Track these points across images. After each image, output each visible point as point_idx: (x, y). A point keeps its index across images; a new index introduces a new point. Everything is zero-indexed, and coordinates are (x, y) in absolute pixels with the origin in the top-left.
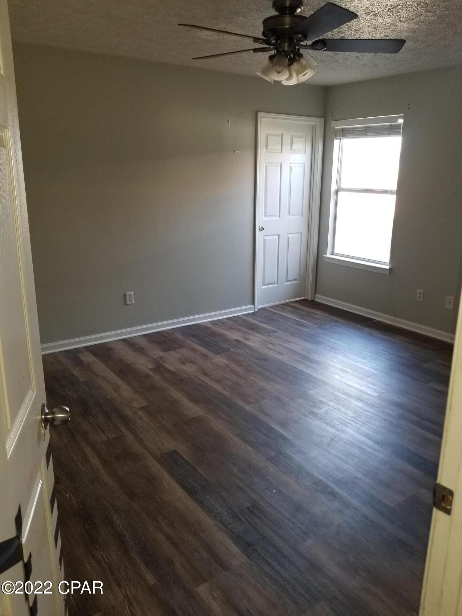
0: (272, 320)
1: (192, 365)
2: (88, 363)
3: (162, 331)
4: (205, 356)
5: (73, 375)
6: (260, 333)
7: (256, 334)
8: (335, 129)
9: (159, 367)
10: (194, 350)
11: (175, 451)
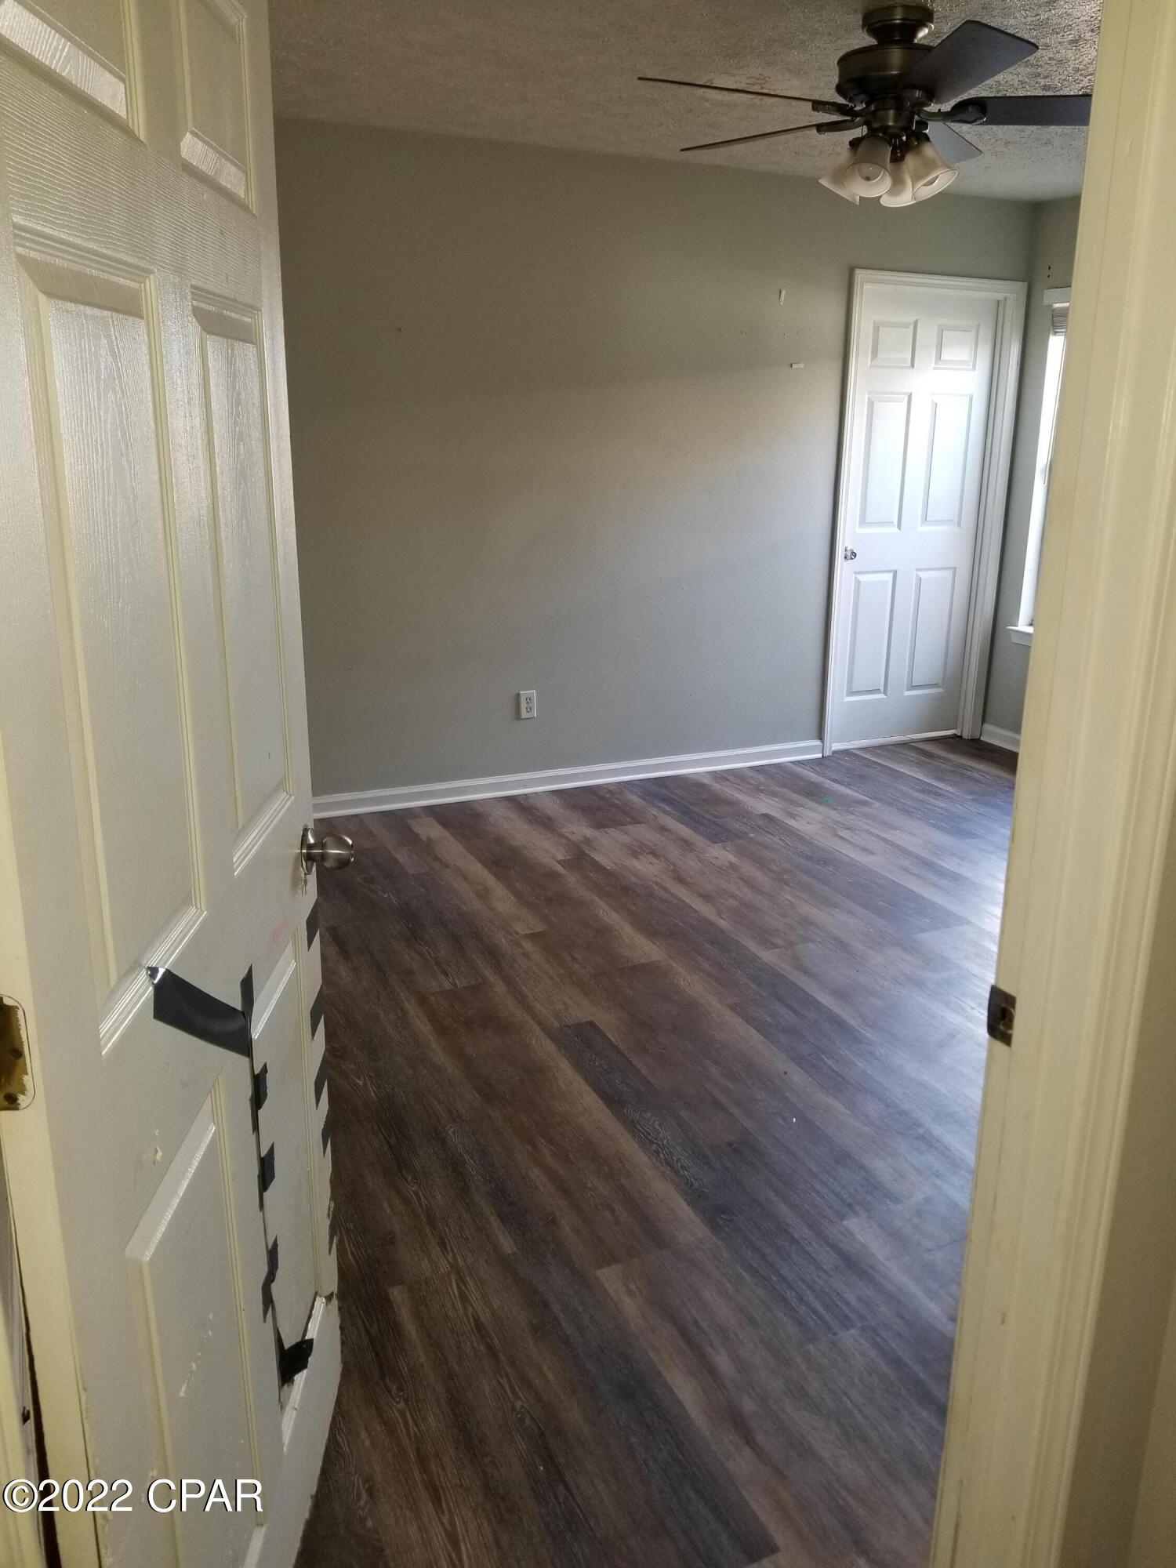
0: (862, 777)
1: (654, 860)
2: (429, 839)
3: (598, 787)
4: (687, 845)
5: (396, 861)
6: (828, 805)
7: (815, 805)
8: (1054, 310)
9: (579, 859)
10: (664, 830)
11: (591, 1024)
